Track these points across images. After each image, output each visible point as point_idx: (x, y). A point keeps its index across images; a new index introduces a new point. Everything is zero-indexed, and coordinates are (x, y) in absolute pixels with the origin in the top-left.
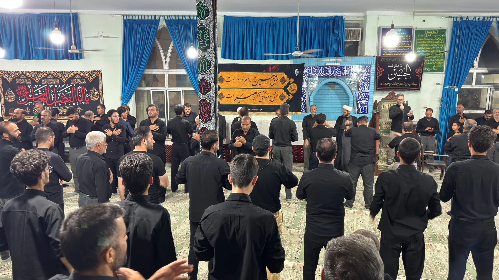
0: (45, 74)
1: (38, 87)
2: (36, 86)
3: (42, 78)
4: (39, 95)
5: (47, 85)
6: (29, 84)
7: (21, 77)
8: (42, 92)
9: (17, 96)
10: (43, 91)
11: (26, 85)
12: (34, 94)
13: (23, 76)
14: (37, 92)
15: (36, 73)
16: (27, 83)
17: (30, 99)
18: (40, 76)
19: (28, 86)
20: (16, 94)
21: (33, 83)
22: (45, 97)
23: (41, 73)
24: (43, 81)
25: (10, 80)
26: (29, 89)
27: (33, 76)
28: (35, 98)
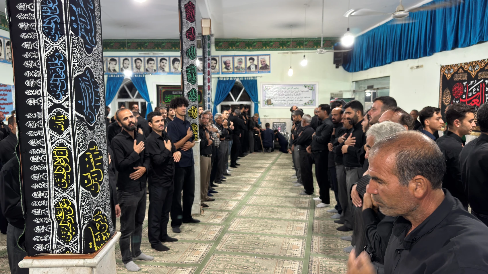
0: (483, 64)
1: (473, 84)
2: (472, 82)
3: (479, 70)
4: (473, 95)
5: (482, 80)
6: (465, 81)
7: (459, 72)
8: (476, 91)
9: (452, 98)
10: (478, 90)
11: (462, 82)
12: (468, 94)
13: (461, 70)
14: (472, 91)
15: (474, 64)
16: (464, 79)
17: (463, 101)
18: (477, 67)
19: (464, 83)
20: (452, 95)
21: (470, 78)
22: (479, 99)
23: (479, 63)
24: (480, 74)
25: (449, 76)
26: (464, 87)
27: (470, 68)
28: (468, 100)
